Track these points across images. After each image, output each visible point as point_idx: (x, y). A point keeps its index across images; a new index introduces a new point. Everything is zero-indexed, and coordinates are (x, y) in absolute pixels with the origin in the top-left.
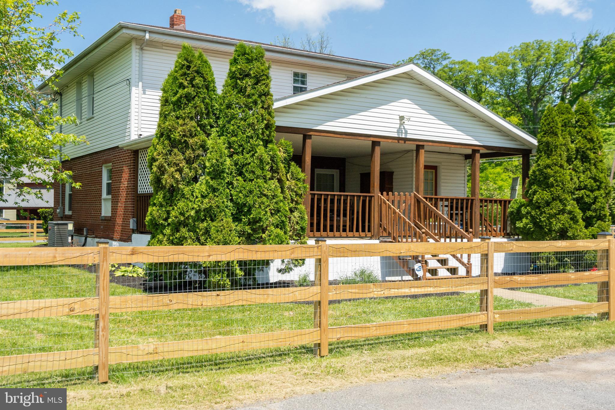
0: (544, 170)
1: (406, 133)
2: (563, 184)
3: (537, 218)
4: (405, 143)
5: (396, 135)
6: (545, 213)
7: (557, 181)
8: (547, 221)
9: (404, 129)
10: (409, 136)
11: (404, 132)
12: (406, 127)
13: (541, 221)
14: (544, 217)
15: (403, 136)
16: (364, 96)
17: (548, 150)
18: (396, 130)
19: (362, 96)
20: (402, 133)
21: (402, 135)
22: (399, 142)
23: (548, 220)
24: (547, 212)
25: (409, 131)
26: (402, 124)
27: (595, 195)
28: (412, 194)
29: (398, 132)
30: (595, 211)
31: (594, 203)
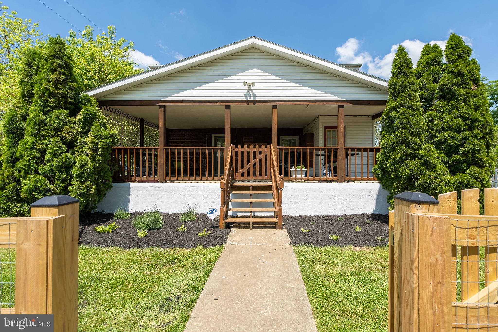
0: (390, 114)
1: (254, 96)
2: (411, 126)
3: (384, 164)
4: (254, 104)
5: (244, 99)
6: (391, 158)
7: (402, 123)
8: (392, 167)
9: (252, 93)
10: (257, 99)
11: (252, 95)
12: (254, 91)
13: (387, 167)
14: (390, 162)
15: (252, 99)
16: (212, 71)
17: (395, 92)
18: (243, 95)
19: (209, 71)
20: (250, 96)
21: (250, 98)
22: (248, 104)
23: (394, 165)
24: (392, 157)
25: (257, 95)
26: (249, 88)
27: (464, 136)
28: (269, 146)
29: (245, 96)
30: (465, 154)
31: (462, 145)
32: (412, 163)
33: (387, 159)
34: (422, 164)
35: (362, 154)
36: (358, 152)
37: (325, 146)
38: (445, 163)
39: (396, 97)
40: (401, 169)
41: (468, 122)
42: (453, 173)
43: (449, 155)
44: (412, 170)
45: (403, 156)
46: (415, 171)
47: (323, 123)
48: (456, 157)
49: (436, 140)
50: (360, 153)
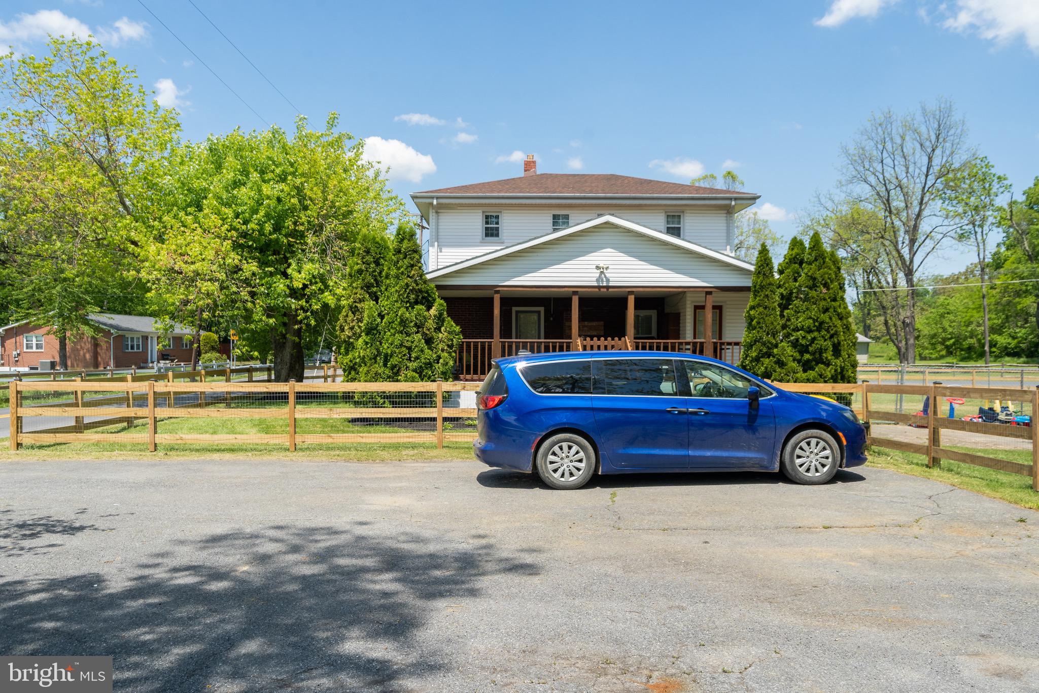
1: (608, 280)
4: (607, 290)
5: (595, 284)
9: (605, 277)
10: (611, 284)
11: (605, 280)
12: (608, 275)
15: (605, 284)
18: (595, 279)
19: (555, 250)
20: (602, 281)
21: (603, 283)
22: (600, 291)
25: (611, 279)
26: (602, 272)
27: (813, 336)
28: (623, 339)
29: (597, 281)
30: (813, 354)
31: (810, 345)
32: (766, 361)
33: (746, 357)
34: (776, 363)
35: (733, 349)
36: (728, 347)
37: (695, 338)
38: (799, 361)
39: (756, 295)
40: (757, 367)
41: (817, 324)
42: (805, 371)
43: (802, 353)
44: (766, 368)
45: (759, 353)
46: (769, 369)
47: (693, 302)
48: (807, 356)
49: (792, 338)
50: (730, 347)
